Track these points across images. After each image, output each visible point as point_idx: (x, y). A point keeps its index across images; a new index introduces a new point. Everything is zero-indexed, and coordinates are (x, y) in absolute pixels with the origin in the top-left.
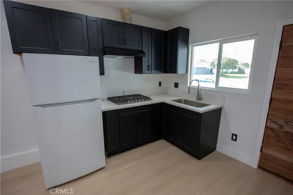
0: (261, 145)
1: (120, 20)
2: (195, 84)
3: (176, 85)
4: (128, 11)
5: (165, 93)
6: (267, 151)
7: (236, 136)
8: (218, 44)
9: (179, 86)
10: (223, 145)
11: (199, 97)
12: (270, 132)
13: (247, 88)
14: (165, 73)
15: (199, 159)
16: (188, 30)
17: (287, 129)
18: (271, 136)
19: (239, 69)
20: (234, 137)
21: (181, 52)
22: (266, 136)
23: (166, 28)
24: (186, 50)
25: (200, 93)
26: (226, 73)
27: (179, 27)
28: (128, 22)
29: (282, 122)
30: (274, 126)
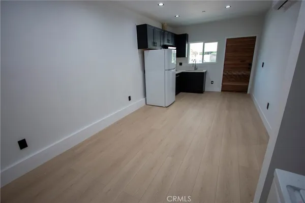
1: (161, 28)
4: (166, 24)
6: (224, 84)
8: (202, 43)
9: (182, 64)
10: (208, 87)
13: (215, 62)
17: (230, 74)
18: (225, 78)
20: (212, 82)
21: (187, 45)
27: (186, 34)
29: (227, 72)
30: (225, 74)
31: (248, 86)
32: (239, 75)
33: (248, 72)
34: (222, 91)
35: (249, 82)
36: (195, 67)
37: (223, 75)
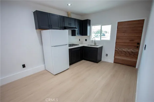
0: (114, 56)
2: (94, 39)
3: (86, 40)
4: (70, 13)
5: (82, 43)
6: (116, 57)
7: (107, 54)
9: (87, 40)
10: (104, 59)
11: (95, 44)
12: (116, 52)
13: (109, 40)
14: (82, 35)
15: (97, 63)
16: (90, 20)
17: (120, 50)
19: (103, 34)
20: (107, 55)
22: (115, 53)
23: (83, 19)
24: (90, 27)
25: (95, 42)
26: (98, 36)
27: (88, 20)
28: (70, 17)
29: (119, 48)
30: (117, 50)
31: (136, 62)
32: (129, 52)
33: (137, 50)
34: (114, 62)
35: (137, 58)
36: (95, 43)
37: (115, 50)
